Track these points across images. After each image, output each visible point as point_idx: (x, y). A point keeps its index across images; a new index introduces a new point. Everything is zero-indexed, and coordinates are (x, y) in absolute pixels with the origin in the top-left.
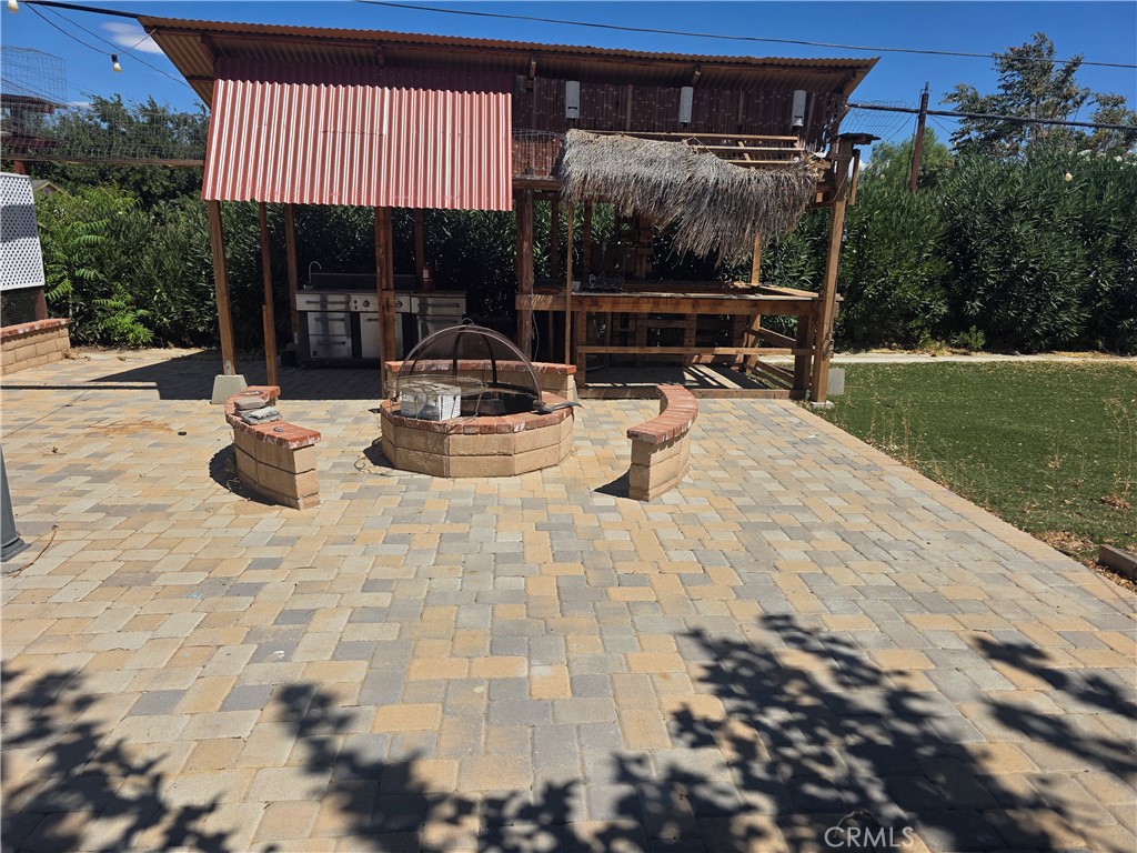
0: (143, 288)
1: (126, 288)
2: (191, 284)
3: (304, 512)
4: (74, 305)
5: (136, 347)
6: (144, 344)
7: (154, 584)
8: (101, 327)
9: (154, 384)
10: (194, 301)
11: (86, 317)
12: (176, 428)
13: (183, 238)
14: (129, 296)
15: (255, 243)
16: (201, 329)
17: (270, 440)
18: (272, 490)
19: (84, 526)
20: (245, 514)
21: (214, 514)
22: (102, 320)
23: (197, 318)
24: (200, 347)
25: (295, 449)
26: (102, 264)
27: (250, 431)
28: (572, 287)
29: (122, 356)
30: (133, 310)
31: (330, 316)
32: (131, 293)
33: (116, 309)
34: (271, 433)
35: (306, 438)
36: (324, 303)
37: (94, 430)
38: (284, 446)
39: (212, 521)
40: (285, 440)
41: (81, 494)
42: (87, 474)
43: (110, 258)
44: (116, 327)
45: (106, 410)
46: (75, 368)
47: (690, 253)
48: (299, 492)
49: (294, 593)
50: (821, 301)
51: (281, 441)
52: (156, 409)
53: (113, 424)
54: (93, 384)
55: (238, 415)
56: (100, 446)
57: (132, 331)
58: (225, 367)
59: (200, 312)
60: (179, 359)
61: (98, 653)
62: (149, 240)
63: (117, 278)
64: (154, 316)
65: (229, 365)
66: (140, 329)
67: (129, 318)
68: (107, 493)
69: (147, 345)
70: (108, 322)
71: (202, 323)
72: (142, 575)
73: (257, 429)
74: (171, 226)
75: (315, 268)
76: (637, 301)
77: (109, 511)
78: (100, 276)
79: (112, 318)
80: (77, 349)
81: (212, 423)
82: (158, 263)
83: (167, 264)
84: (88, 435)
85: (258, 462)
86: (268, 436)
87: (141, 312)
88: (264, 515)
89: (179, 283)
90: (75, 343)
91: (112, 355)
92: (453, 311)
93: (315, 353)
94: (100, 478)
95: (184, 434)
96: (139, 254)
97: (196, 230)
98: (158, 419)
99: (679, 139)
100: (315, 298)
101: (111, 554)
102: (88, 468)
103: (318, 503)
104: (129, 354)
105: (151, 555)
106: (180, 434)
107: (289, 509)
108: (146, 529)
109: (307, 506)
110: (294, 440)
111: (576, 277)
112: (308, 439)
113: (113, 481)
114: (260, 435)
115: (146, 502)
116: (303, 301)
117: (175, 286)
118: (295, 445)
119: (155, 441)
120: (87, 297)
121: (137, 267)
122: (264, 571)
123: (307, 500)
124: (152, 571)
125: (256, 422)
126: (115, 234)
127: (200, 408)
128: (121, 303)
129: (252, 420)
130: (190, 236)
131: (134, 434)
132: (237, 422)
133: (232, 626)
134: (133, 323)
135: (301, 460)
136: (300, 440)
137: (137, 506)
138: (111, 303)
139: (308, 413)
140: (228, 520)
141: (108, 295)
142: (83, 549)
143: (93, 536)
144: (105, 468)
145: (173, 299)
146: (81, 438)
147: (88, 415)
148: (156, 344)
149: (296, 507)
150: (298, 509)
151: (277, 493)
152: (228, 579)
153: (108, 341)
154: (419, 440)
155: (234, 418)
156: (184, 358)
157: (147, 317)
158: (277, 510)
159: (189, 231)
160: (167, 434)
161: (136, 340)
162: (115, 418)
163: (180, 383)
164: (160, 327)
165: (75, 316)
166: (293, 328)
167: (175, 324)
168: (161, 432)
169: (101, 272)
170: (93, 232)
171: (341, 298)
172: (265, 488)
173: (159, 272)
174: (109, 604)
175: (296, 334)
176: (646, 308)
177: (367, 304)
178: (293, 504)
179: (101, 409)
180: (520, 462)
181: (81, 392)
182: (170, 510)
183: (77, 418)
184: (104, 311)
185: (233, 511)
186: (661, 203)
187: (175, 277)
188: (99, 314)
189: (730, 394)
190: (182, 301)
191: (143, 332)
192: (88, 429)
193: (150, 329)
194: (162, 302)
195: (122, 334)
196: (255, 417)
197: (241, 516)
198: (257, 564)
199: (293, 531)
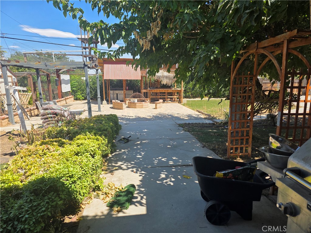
0: (83, 91)
14: (81, 92)
28: (149, 89)
31: (114, 94)
44: (78, 97)
47: (163, 84)
48: (123, 108)
50: (181, 90)
51: (122, 103)
54: (83, 104)
57: (81, 98)
63: (79, 89)
64: (84, 95)
65: (104, 100)
69: (83, 100)
75: (111, 87)
76: (157, 90)
78: (77, 89)
85: (118, 106)
86: (120, 103)
87: (82, 95)
92: (131, 93)
93: (111, 100)
99: (162, 70)
103: (125, 109)
111: (149, 88)
128: (79, 93)
150: (123, 110)
151: (120, 108)
153: (77, 99)
154: (133, 105)
158: (121, 110)
164: (85, 97)
171: (112, 91)
176: (158, 91)
177: (119, 92)
180: (144, 107)
185: (117, 110)
186: (159, 78)
188: (76, 95)
189: (170, 103)
194: (85, 93)
196: (118, 101)
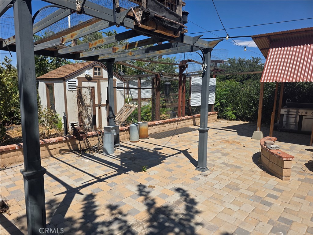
0: (236, 105)
1: (232, 105)
2: (248, 104)
3: (284, 181)
4: (219, 108)
5: (231, 120)
6: (233, 119)
7: (239, 191)
8: (224, 114)
9: (236, 131)
10: (248, 109)
11: (221, 111)
12: (243, 144)
13: (248, 92)
14: (232, 107)
15: (269, 93)
16: (249, 117)
17: (276, 156)
18: (274, 171)
19: (221, 167)
20: (264, 176)
21: (255, 174)
22: (225, 113)
23: (248, 113)
24: (248, 121)
25: (285, 161)
26: (227, 99)
27: (269, 151)
29: (228, 122)
30: (233, 111)
31: (290, 116)
32: (232, 106)
33: (228, 110)
34: (277, 153)
35: (289, 158)
36: (288, 112)
37: (222, 141)
38: (281, 159)
39: (254, 176)
40: (282, 157)
41: (220, 158)
42: (221, 153)
43: (229, 97)
44: (228, 114)
45: (225, 136)
46: (217, 124)
48: (284, 174)
49: (284, 211)
51: (280, 157)
52: (238, 138)
53: (226, 140)
54: (221, 129)
55: (266, 146)
56: (224, 146)
57: (231, 116)
58: (257, 129)
59: (249, 112)
60: (242, 124)
61: (225, 208)
62: (239, 93)
63: (230, 102)
64: (237, 112)
66: (233, 115)
67: (232, 112)
68: (225, 159)
69: (234, 120)
70: (226, 113)
71: (249, 115)
72: (236, 187)
73: (272, 151)
74: (245, 89)
75: (289, 101)
77: (227, 165)
78: (227, 102)
79: (227, 112)
80: (218, 119)
81: (252, 144)
82: (241, 99)
83: (243, 99)
84: (221, 142)
85: (270, 161)
86: (276, 154)
87: (234, 111)
88: (271, 179)
89: (245, 104)
90: (218, 118)
91: (226, 121)
93: (284, 127)
94: (224, 155)
95: (245, 146)
96: (236, 96)
97: (252, 90)
98: (237, 141)
100: (286, 110)
101: (228, 178)
102: (221, 151)
103: (289, 180)
104: (229, 121)
105: (238, 182)
106: (244, 146)
107: (279, 179)
108: (236, 173)
109: (286, 180)
110: (285, 158)
112: (290, 158)
113: (227, 156)
114: (273, 153)
115: (236, 165)
116: (283, 111)
117: (244, 105)
118: (285, 159)
119: (237, 147)
120: (223, 107)
121: (235, 100)
122: (273, 199)
123: (286, 178)
124: (238, 187)
125: (271, 149)
126: (231, 91)
127: (249, 139)
128: (230, 109)
129: (270, 148)
130: (250, 92)
131: (231, 144)
132: (265, 147)
133: (263, 215)
134: (232, 114)
135: (286, 164)
136: (287, 158)
137: (233, 165)
138: (228, 108)
139: (282, 146)
140: (259, 177)
141: (227, 107)
142: (220, 174)
143: (223, 171)
144: (225, 152)
145: (243, 108)
146: (219, 142)
147: (221, 137)
148: (237, 120)
149: (282, 179)
150: (282, 180)
151: (275, 172)
152: (261, 197)
153: (225, 118)
155: (264, 146)
156: (243, 124)
157: (235, 113)
158: (274, 178)
159: (250, 90)
160: (240, 145)
161: (232, 118)
162: (227, 139)
163: (243, 131)
164: (238, 115)
165: (219, 111)
166: (278, 118)
167: (242, 115)
168: (238, 145)
169: (227, 101)
170: (227, 91)
171: (295, 111)
172: (271, 169)
173: (240, 101)
174: (227, 193)
175: (278, 121)
177: (307, 113)
178: (281, 178)
179: (223, 136)
181: (219, 130)
182: (242, 169)
183: (218, 137)
184: (226, 110)
185: (260, 174)
187: (244, 103)
188: (224, 111)
190: (245, 109)
191: (234, 116)
192: (221, 141)
193: (235, 115)
194: (240, 109)
195: (229, 116)
196: (271, 147)
197: (263, 177)
198: (269, 195)
199: (281, 187)
